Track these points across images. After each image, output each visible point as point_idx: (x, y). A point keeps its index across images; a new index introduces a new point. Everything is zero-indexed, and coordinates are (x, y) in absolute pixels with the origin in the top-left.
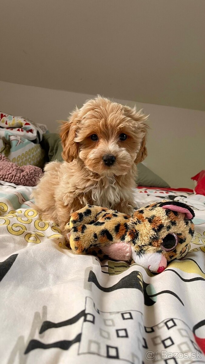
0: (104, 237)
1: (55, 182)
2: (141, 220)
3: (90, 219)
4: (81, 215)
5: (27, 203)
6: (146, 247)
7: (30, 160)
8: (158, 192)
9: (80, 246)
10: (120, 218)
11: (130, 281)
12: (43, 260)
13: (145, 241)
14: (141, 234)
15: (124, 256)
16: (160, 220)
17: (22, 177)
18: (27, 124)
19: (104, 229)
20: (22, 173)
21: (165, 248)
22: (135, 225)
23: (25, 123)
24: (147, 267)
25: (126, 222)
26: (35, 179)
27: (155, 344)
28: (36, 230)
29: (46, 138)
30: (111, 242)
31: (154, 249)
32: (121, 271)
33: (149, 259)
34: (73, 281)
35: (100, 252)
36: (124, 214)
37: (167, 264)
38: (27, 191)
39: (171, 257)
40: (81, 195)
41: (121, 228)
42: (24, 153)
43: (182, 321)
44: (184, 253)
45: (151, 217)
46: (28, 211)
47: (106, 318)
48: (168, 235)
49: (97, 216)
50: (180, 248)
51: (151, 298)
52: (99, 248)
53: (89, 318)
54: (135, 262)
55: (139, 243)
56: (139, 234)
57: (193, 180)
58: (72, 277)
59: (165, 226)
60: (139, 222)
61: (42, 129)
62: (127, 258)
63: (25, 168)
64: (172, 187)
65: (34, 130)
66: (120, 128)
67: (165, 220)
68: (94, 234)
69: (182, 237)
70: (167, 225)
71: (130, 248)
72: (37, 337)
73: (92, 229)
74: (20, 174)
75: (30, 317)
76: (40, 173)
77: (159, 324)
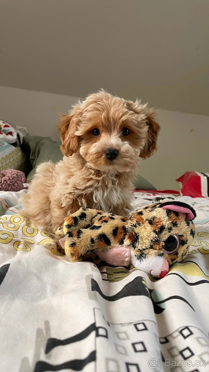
0: (101, 241)
1: (50, 184)
2: (141, 222)
3: (85, 223)
4: (75, 219)
5: (11, 208)
6: (147, 251)
7: (10, 164)
8: (145, 195)
9: (76, 252)
10: (117, 221)
11: (136, 287)
12: (37, 269)
13: (145, 244)
14: (142, 238)
15: (123, 261)
16: (161, 222)
17: (4, 182)
18: (6, 126)
19: (101, 233)
20: (3, 178)
21: (166, 251)
22: (134, 227)
23: (4, 126)
24: (149, 272)
25: (124, 225)
26: (17, 183)
27: (173, 356)
28: (25, 237)
29: (27, 141)
30: (109, 247)
31: (156, 253)
32: (121, 277)
33: (151, 263)
34: (74, 291)
35: (97, 258)
36: (121, 217)
37: (168, 267)
38: (11, 196)
39: (173, 260)
40: (80, 196)
41: (120, 231)
42: (4, 157)
43: (199, 329)
44: (185, 255)
45: (151, 218)
46: (14, 217)
47: (118, 331)
48: (169, 237)
49: (92, 219)
50: (181, 250)
51: (158, 305)
52: (96, 254)
53: (101, 332)
54: (134, 267)
55: (139, 246)
56: (139, 237)
57: (177, 182)
58: (72, 286)
59: (166, 227)
60: (139, 224)
61: (22, 132)
62: (126, 263)
63: (6, 173)
64: (158, 190)
65: (14, 132)
66: (123, 122)
67: (166, 221)
68: (91, 239)
69: (184, 238)
70: (168, 226)
71: (129, 253)
72: (43, 358)
73: (88, 234)
74: (2, 179)
75: (32, 335)
76: (22, 177)
77: (173, 333)
